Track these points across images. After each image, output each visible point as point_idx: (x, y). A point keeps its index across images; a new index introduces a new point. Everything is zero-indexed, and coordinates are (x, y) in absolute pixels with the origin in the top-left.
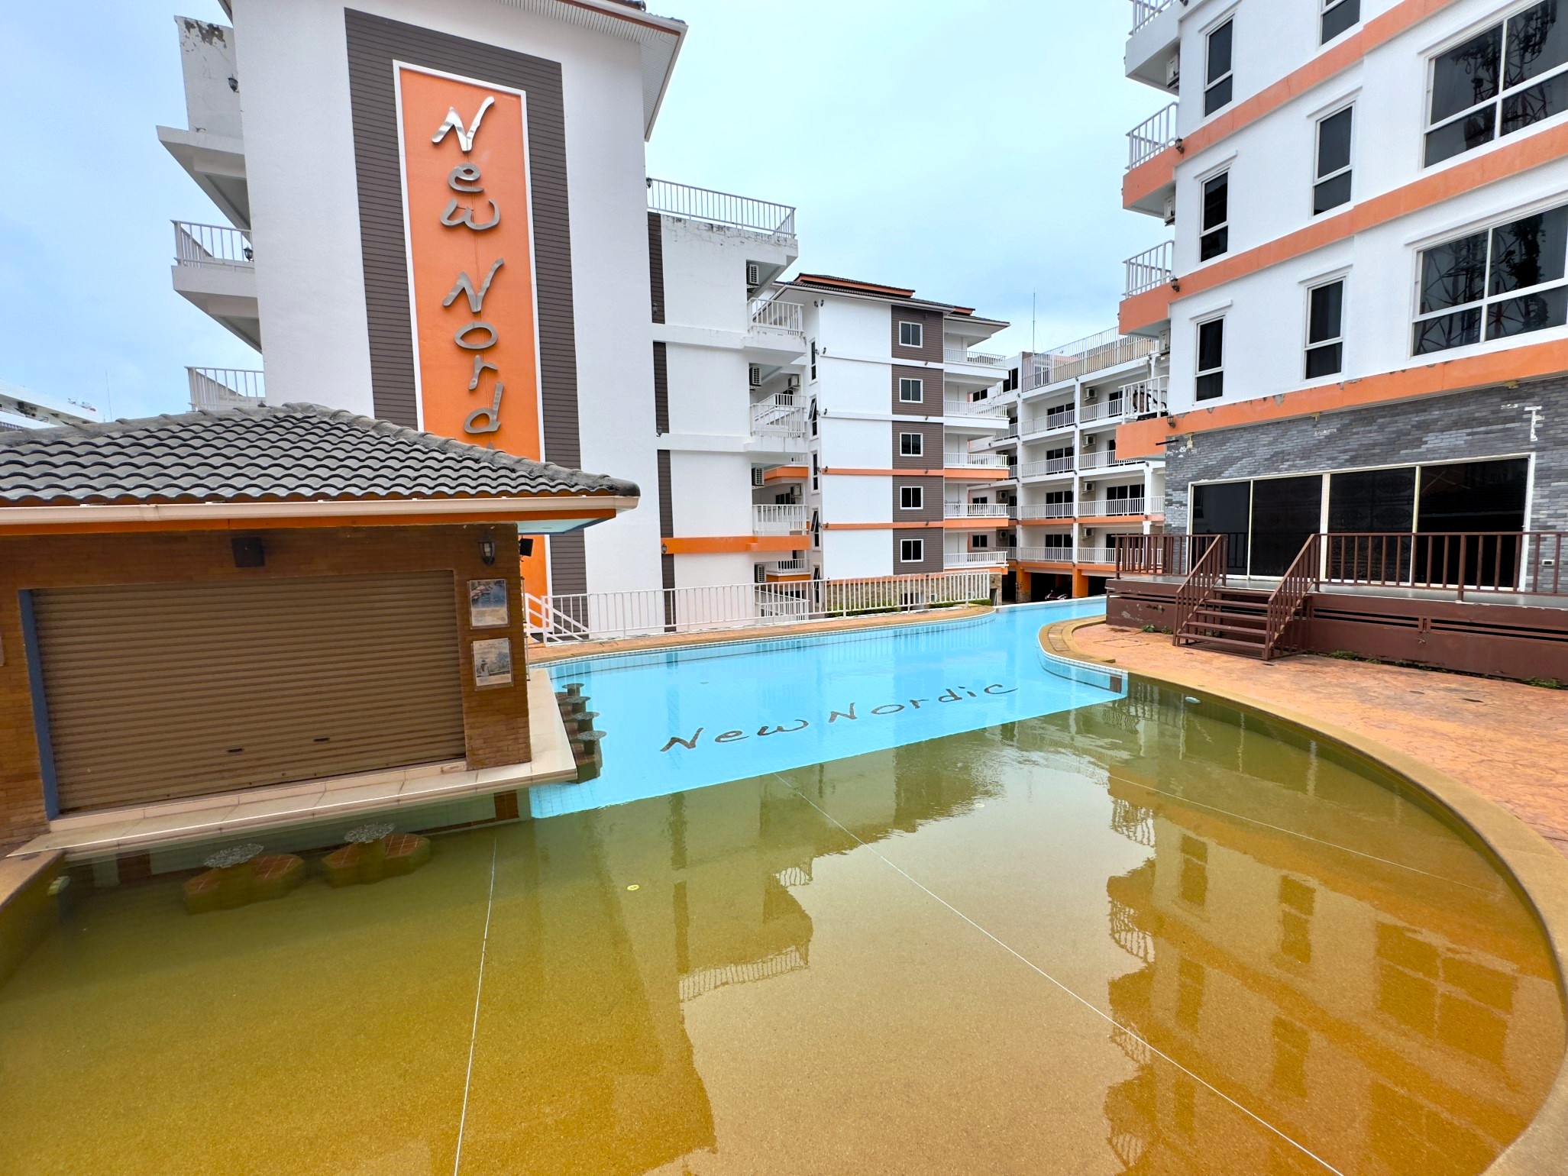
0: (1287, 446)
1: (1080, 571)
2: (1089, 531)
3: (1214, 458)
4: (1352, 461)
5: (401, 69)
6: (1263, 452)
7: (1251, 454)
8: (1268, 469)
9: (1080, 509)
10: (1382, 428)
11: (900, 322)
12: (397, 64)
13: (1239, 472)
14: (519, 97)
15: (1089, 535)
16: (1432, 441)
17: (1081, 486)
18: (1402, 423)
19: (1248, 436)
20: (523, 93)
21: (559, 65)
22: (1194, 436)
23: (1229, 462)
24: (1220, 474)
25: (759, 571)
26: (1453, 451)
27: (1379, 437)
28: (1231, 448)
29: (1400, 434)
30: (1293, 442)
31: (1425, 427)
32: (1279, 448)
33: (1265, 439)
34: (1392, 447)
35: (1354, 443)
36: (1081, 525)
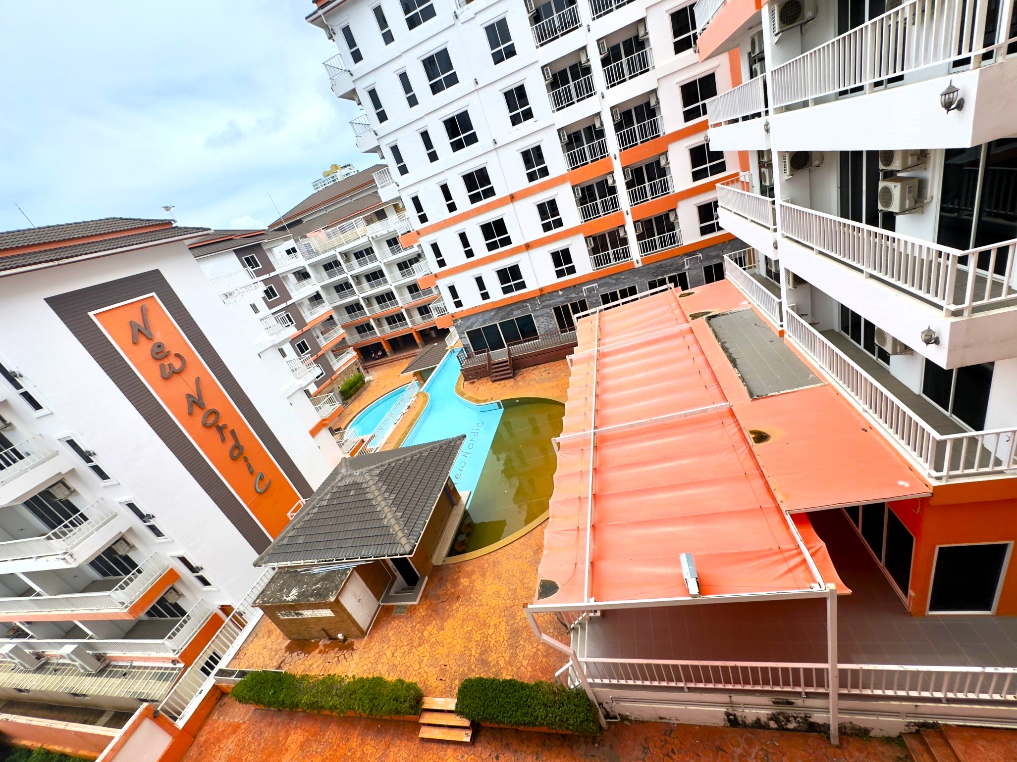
0: (486, 318)
1: (383, 339)
2: (378, 320)
3: (469, 323)
4: (501, 319)
5: (95, 315)
6: (481, 320)
7: (478, 321)
8: (483, 325)
9: (369, 312)
10: (504, 311)
11: (243, 258)
12: (91, 314)
13: (477, 326)
14: (153, 296)
15: (378, 321)
16: (515, 313)
17: (364, 301)
18: (509, 309)
19: (475, 317)
20: (153, 294)
21: (158, 270)
22: (460, 318)
23: (473, 324)
24: (472, 328)
25: (330, 429)
26: (519, 314)
27: (504, 313)
28: (472, 320)
29: (509, 312)
30: (487, 317)
31: (512, 310)
32: (484, 318)
33: (480, 317)
34: (508, 315)
35: (500, 315)
36: (373, 319)
